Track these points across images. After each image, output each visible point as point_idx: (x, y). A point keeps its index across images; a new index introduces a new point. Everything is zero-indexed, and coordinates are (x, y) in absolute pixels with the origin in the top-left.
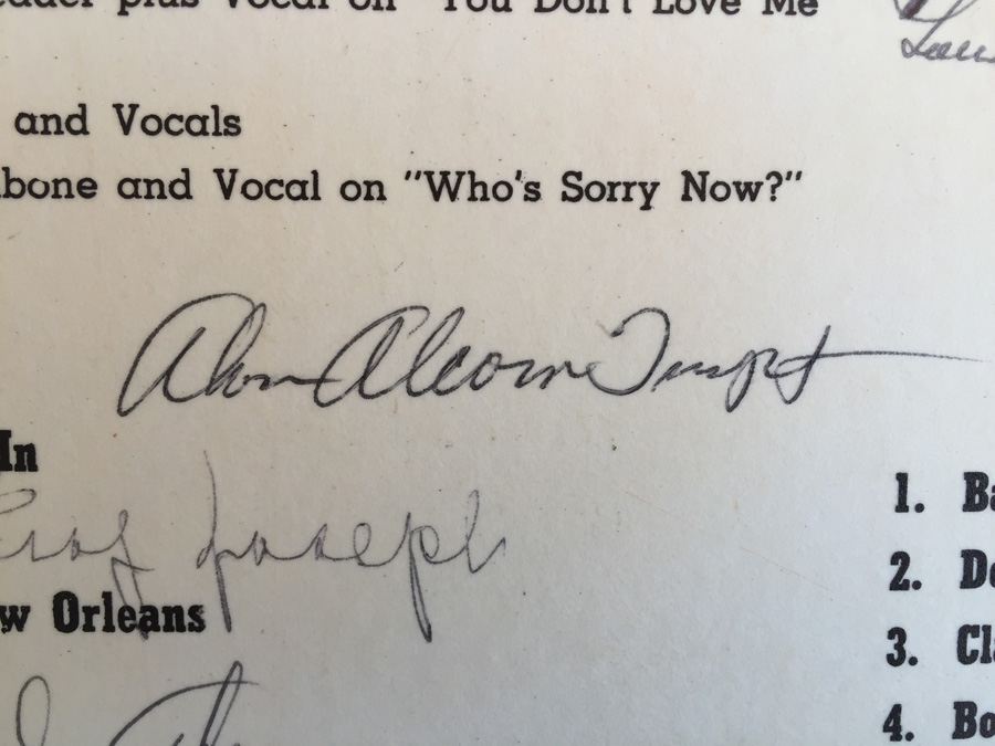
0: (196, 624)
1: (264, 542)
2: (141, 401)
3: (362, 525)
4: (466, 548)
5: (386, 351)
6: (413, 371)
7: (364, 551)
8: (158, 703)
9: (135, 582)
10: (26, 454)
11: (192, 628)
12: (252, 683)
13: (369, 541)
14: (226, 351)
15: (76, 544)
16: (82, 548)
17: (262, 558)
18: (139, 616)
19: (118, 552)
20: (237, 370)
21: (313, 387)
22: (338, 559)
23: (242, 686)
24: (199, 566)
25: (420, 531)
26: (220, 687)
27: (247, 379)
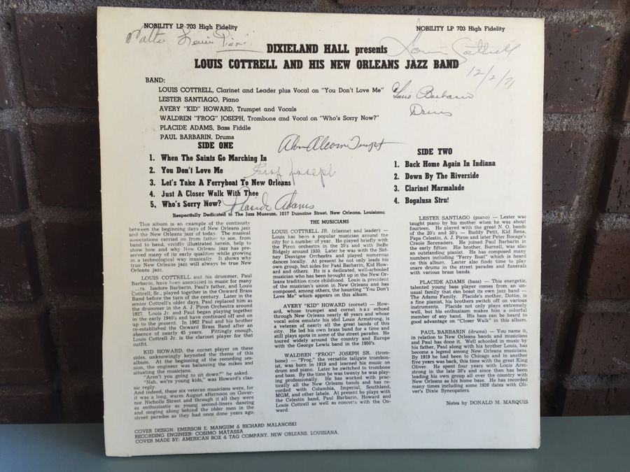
0: (290, 184)
1: (299, 172)
2: (282, 150)
3: (314, 169)
4: (329, 173)
5: (317, 143)
6: (321, 146)
7: (314, 173)
8: (284, 197)
9: (281, 178)
10: (265, 158)
14: (294, 143)
16: (273, 173)
18: (281, 183)
19: (278, 173)
21: (307, 148)
22: (310, 175)
23: (296, 194)
24: (290, 175)
25: (323, 170)
27: (297, 147)
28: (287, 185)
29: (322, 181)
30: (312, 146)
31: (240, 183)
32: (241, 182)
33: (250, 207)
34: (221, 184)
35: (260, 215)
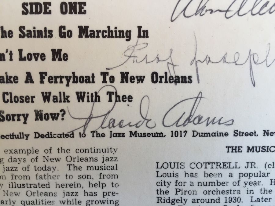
0: (190, 81)
1: (209, 58)
2: (177, 17)
3: (237, 53)
4: (266, 60)
5: (246, 2)
6: (253, 8)
7: (237, 61)
8: (179, 103)
9: (174, 69)
10: (146, 33)
11: (189, 82)
12: (204, 98)
13: (239, 57)
14: (201, 3)
15: (158, 58)
16: (160, 59)
17: (208, 63)
18: (174, 79)
19: (169, 61)
20: (204, 8)
21: (225, 13)
22: (230, 63)
23: (202, 99)
24: (191, 65)
25: (253, 55)
26: (195, 99)
27: (207, 10)
28: (186, 82)
29: (252, 74)
30: (235, 8)
31: (99, 79)
32: (101, 78)
33: (117, 123)
34: (64, 80)
35: (135, 135)
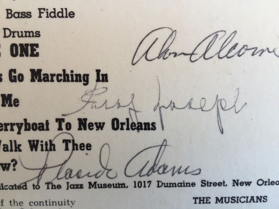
0: (154, 128)
1: (174, 103)
2: (139, 61)
3: (203, 98)
4: (234, 106)
5: (212, 45)
6: (220, 51)
7: (203, 107)
8: (142, 151)
9: (136, 115)
10: (105, 77)
11: (152, 129)
12: (169, 146)
13: (205, 103)
14: (164, 45)
15: (119, 104)
16: (121, 105)
17: (173, 108)
18: (137, 125)
19: (132, 107)
20: (167, 51)
21: (189, 56)
22: (196, 109)
23: (166, 147)
24: (155, 111)
25: (221, 100)
26: (160, 147)
27: (170, 54)
28: (149, 129)
29: (219, 121)
30: (201, 51)
31: (54, 126)
32: (57, 125)
33: (74, 173)
34: (15, 127)
35: (94, 186)
